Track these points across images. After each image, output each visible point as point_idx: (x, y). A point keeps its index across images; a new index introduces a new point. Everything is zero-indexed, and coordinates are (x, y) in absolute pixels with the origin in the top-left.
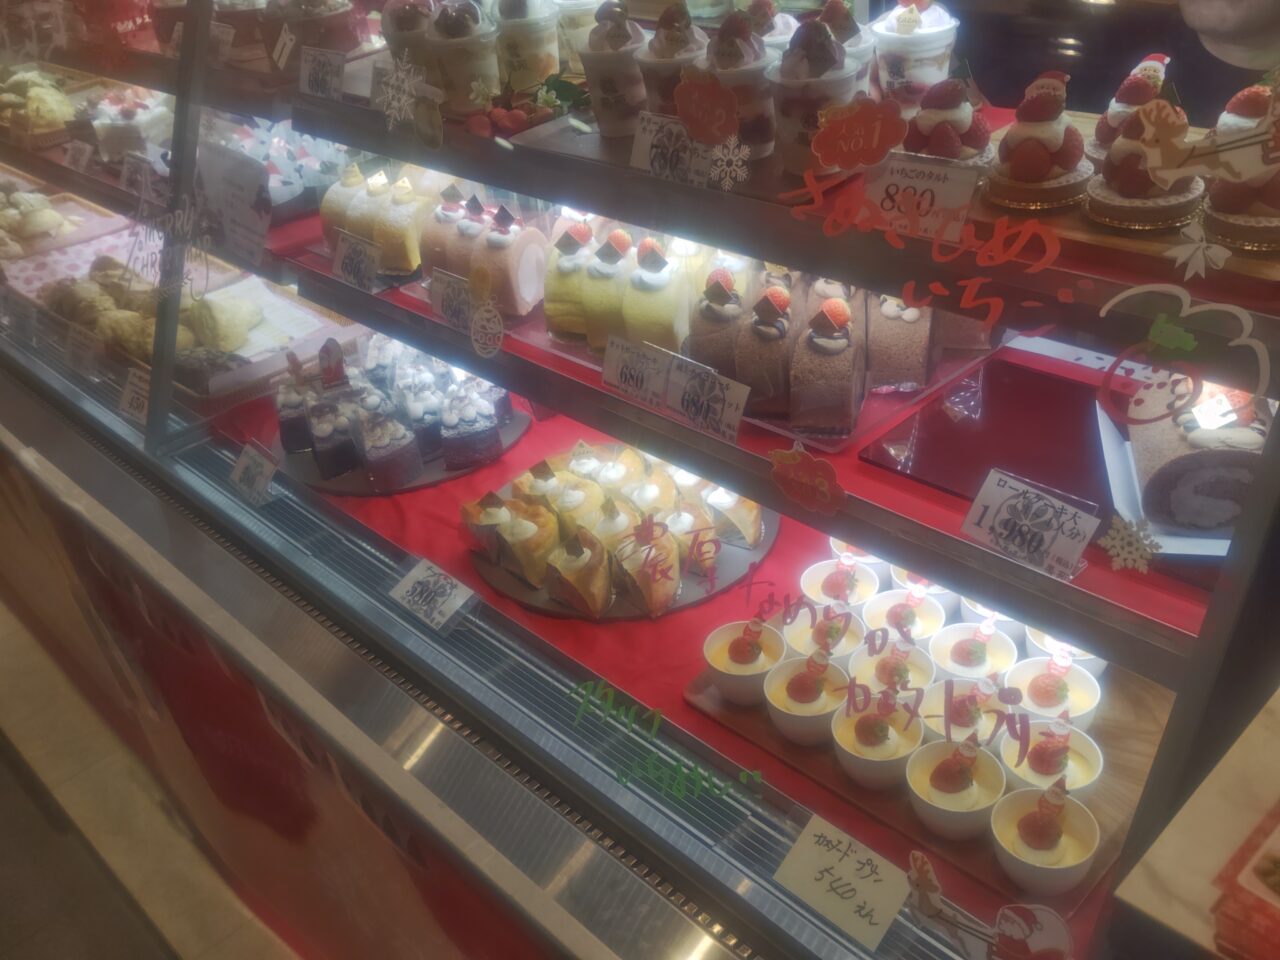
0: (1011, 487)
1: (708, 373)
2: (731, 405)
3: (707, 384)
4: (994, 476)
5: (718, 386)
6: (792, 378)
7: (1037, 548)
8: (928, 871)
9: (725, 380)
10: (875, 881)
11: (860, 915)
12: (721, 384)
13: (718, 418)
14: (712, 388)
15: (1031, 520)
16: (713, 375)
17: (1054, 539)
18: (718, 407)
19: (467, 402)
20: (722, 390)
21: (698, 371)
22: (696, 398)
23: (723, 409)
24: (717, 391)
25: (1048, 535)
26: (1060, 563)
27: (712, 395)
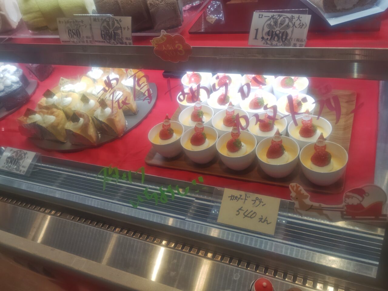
0: (265, 17)
1: (109, 18)
2: (125, 28)
3: (110, 23)
4: (256, 15)
5: (116, 22)
6: (149, 5)
7: (286, 39)
8: (301, 190)
9: (118, 18)
10: (263, 206)
11: (262, 222)
12: (117, 20)
13: (120, 37)
14: (113, 24)
15: (279, 27)
16: (112, 18)
17: (292, 31)
18: (119, 31)
19: (5, 78)
20: (118, 23)
21: (104, 18)
22: (107, 31)
23: (122, 32)
24: (116, 24)
25: (289, 31)
26: (298, 41)
27: (114, 27)
